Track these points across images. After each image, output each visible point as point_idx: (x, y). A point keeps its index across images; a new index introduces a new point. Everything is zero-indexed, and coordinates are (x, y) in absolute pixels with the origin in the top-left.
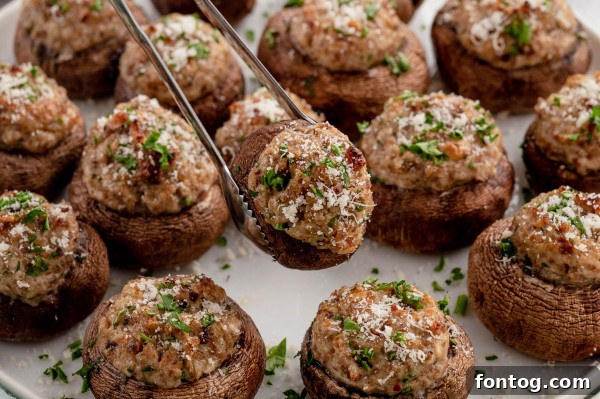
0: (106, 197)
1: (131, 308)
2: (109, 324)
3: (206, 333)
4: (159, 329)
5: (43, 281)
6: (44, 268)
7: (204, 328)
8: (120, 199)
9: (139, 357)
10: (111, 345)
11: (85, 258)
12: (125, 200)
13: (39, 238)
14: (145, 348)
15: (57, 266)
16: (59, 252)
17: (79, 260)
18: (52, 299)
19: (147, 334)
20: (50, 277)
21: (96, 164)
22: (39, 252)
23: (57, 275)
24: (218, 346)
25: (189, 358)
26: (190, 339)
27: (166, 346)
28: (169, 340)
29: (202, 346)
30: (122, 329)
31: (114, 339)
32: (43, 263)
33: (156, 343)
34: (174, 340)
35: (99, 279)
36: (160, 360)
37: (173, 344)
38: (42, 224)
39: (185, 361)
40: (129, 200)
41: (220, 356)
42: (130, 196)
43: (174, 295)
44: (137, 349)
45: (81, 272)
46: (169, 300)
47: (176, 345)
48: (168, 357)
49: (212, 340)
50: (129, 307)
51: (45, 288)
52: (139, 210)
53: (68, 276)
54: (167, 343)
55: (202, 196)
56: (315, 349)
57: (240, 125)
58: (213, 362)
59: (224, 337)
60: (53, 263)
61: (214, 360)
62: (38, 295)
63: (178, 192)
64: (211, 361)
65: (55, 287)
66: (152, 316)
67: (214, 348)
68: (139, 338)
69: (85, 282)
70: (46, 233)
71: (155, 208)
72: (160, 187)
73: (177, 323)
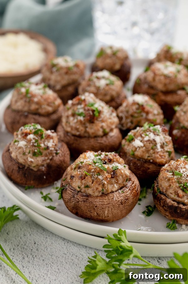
0: (72, 129)
1: (81, 163)
2: (72, 169)
3: (114, 173)
4: (93, 170)
5: (39, 160)
6: (40, 154)
7: (113, 171)
8: (77, 129)
9: (84, 181)
10: (72, 177)
11: (59, 153)
12: (80, 130)
13: (39, 141)
14: (86, 177)
15: (46, 154)
16: (48, 148)
17: (57, 154)
18: (43, 169)
19: (88, 172)
20: (43, 158)
21: (68, 117)
22: (39, 146)
23: (46, 158)
24: (119, 179)
25: (106, 183)
26: (107, 174)
27: (96, 178)
28: (97, 175)
29: (112, 179)
30: (77, 171)
31: (73, 175)
32: (40, 152)
33: (91, 176)
34: (100, 175)
35: (65, 163)
36: (92, 183)
37: (99, 176)
38: (41, 136)
39: (104, 185)
40: (82, 130)
41: (120, 184)
42: (81, 128)
43: (101, 158)
44: (83, 178)
45: (57, 158)
46: (99, 160)
47: (100, 177)
48: (96, 182)
49: (116, 176)
50: (81, 162)
51: (40, 162)
52: (86, 135)
53: (51, 160)
54: (96, 176)
55: (111, 130)
56: (161, 186)
57: (127, 106)
58: (116, 186)
59: (122, 176)
60: (45, 152)
61: (117, 185)
62: (37, 165)
63: (102, 127)
64: (115, 185)
65: (45, 163)
66: (91, 165)
67: (117, 180)
68: (84, 173)
69: (58, 163)
70: (43, 140)
71: (93, 133)
72: (94, 125)
73: (101, 167)
